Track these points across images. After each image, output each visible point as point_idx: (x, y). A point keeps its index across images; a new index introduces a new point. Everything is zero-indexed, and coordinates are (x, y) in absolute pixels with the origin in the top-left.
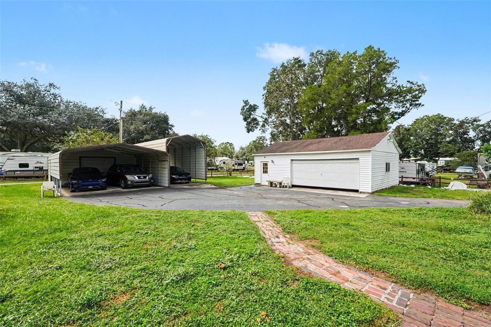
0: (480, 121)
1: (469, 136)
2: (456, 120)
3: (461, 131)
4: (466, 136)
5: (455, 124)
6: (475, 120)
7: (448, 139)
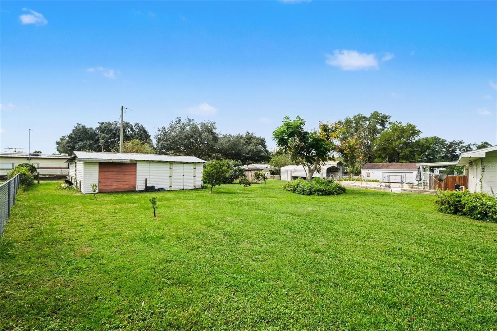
0: (463, 143)
1: (457, 153)
2: (447, 141)
3: (451, 149)
4: (454, 153)
5: (447, 144)
6: (460, 143)
7: (441, 155)
